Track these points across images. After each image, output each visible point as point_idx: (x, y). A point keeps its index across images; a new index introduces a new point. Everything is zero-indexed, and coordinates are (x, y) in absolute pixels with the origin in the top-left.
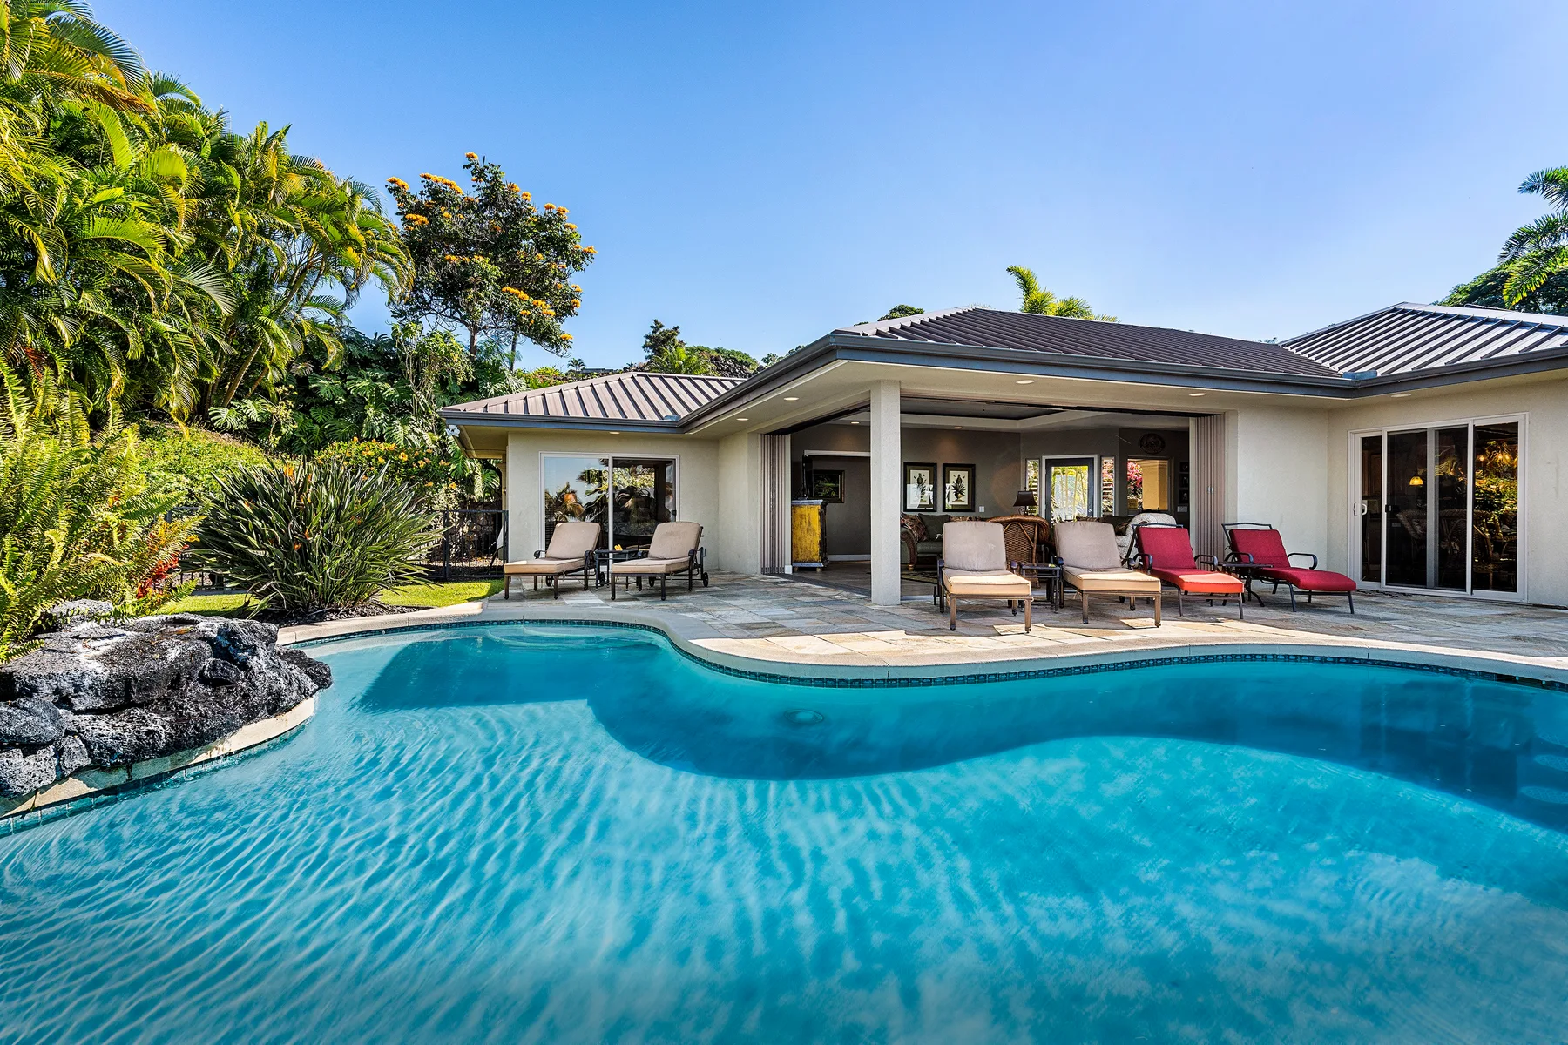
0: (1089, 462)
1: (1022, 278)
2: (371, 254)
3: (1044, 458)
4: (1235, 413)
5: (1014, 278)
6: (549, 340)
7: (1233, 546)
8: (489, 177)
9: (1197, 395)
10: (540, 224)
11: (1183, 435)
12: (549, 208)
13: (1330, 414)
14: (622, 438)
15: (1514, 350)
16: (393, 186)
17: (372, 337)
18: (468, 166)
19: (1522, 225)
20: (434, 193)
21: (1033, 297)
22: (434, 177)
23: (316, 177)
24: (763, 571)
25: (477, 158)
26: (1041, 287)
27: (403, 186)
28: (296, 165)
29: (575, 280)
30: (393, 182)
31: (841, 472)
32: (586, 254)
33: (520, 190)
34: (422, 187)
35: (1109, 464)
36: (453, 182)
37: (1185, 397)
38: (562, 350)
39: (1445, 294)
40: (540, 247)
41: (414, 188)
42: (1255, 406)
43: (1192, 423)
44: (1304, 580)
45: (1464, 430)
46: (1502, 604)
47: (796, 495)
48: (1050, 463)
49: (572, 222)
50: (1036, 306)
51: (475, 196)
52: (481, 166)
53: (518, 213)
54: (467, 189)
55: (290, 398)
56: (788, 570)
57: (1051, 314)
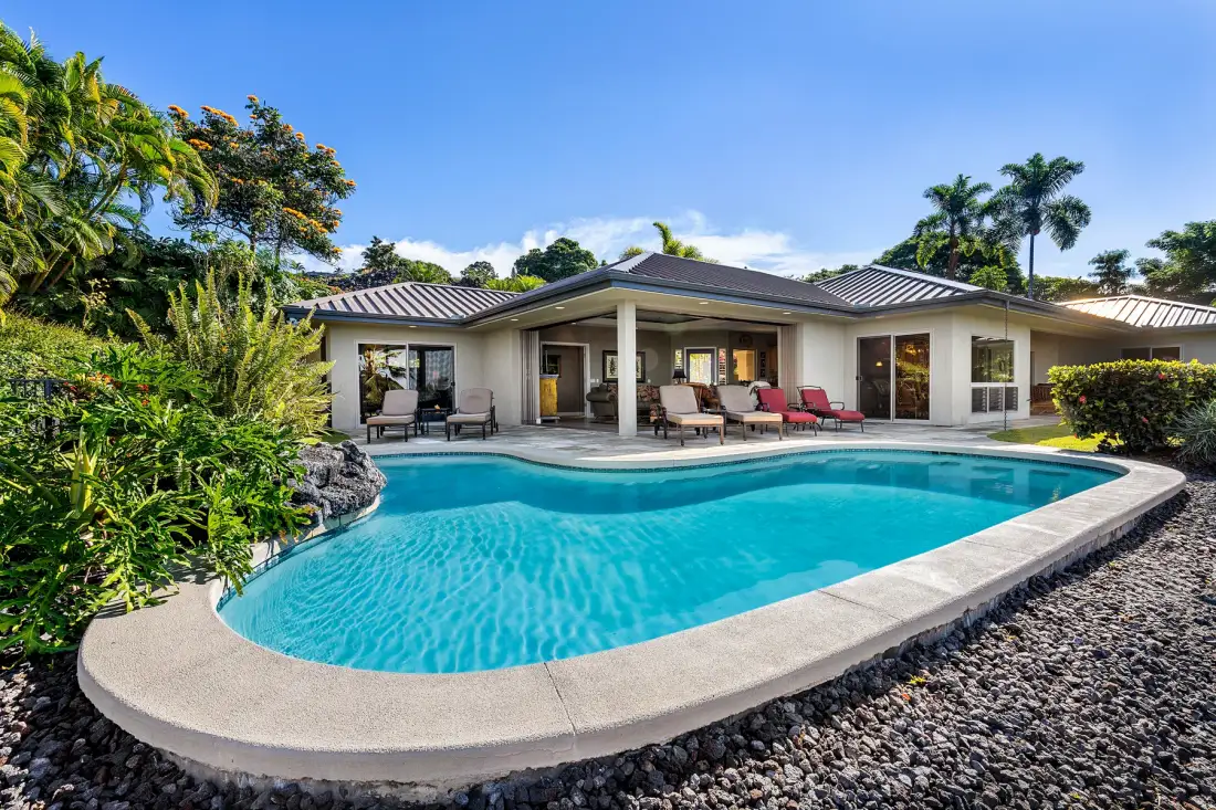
0: (711, 351)
1: (662, 230)
2: (179, 173)
3: (685, 349)
4: (802, 324)
5: (657, 229)
6: (323, 252)
7: (803, 399)
8: (268, 117)
9: (787, 313)
10: (313, 159)
11: (774, 336)
12: (319, 148)
13: (844, 325)
14: (418, 330)
15: (929, 297)
16: (173, 112)
17: (158, 240)
18: (250, 107)
19: (921, 218)
20: (214, 123)
21: (670, 244)
22: (213, 110)
23: (129, 103)
24: (523, 422)
25: (257, 101)
26: (675, 237)
27: (183, 114)
28: (111, 93)
29: (340, 206)
30: (173, 109)
31: (559, 356)
32: (350, 186)
33: (294, 131)
34: (203, 117)
35: (722, 353)
36: (231, 116)
37: (780, 314)
38: (333, 260)
39: (878, 255)
40: (311, 176)
41: (195, 118)
42: (815, 320)
43: (779, 329)
44: (842, 415)
45: (889, 337)
46: (924, 426)
47: (544, 370)
48: (689, 352)
49: (338, 161)
50: (672, 250)
51: (255, 131)
52: (261, 107)
53: (293, 150)
54: (244, 122)
55: (102, 290)
56: (539, 421)
57: (681, 256)
